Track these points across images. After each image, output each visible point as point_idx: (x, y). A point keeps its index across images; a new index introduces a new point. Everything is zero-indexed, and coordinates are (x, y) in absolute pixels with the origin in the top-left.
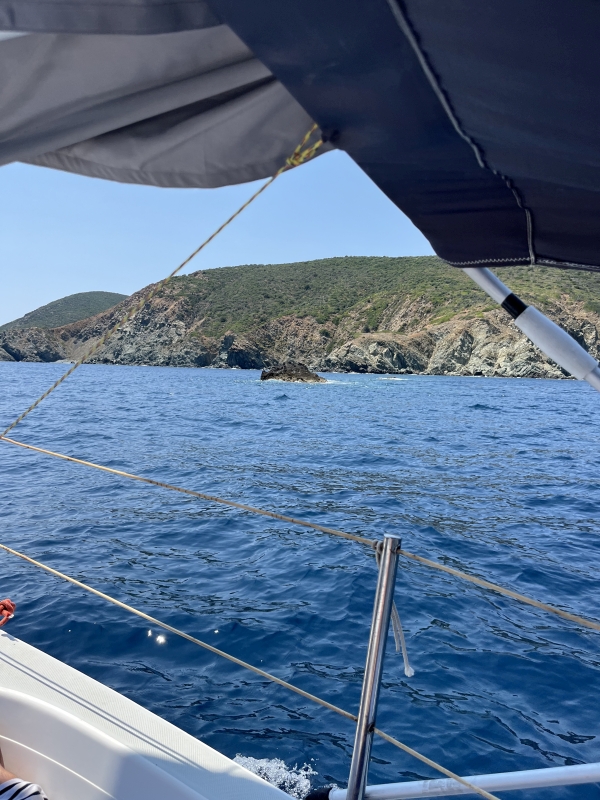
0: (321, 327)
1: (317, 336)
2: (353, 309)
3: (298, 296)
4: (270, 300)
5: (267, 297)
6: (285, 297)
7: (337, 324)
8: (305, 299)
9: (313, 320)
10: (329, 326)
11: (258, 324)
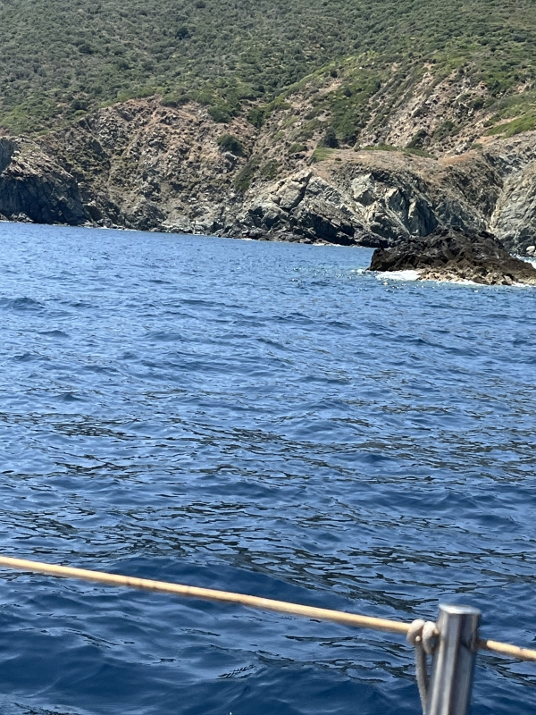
0: (220, 130)
1: (212, 152)
2: (295, 91)
3: (161, 53)
4: (94, 59)
5: (88, 51)
6: (129, 54)
7: (258, 125)
8: (179, 61)
9: (202, 113)
10: (239, 128)
11: (69, 116)
